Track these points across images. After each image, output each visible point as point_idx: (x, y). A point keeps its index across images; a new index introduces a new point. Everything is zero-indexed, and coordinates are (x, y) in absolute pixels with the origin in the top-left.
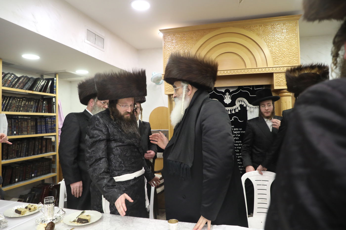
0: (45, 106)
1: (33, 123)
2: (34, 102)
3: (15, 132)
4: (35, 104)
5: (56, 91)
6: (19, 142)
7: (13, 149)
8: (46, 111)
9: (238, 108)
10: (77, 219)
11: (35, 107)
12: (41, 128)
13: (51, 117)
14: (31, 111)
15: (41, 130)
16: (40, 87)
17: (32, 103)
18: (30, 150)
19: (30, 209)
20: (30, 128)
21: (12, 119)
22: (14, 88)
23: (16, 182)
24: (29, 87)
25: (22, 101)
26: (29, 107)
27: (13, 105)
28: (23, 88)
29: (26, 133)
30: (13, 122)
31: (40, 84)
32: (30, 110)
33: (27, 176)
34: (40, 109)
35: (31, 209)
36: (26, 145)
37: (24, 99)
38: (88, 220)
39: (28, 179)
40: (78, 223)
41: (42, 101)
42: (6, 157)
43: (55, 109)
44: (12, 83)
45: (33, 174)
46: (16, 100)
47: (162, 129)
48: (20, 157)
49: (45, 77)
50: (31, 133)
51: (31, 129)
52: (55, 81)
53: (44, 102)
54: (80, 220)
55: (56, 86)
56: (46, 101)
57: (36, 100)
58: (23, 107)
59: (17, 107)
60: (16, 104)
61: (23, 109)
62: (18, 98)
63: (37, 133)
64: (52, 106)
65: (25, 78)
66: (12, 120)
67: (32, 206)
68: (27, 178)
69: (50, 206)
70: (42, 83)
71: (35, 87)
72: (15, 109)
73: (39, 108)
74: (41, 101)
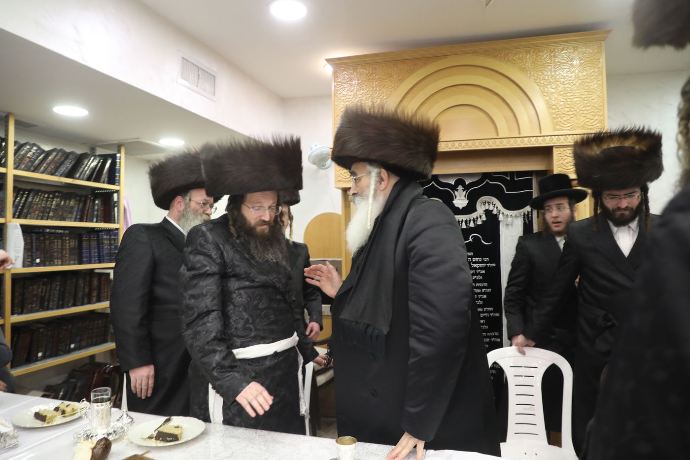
0: (98, 208)
1: (73, 243)
2: (76, 201)
3: (38, 261)
4: (79, 204)
5: (119, 180)
6: (45, 280)
7: (34, 293)
8: (99, 219)
9: (480, 217)
10: (155, 434)
11: (78, 210)
12: (88, 253)
13: (109, 231)
14: (70, 219)
15: (90, 257)
16: (88, 172)
17: (72, 203)
18: (67, 295)
19: (63, 412)
20: (68, 252)
21: (33, 234)
22: (37, 172)
23: (39, 359)
24: (67, 170)
25: (53, 198)
26: (66, 211)
27: (35, 207)
28: (55, 172)
29: (60, 263)
30: (34, 239)
31: (88, 165)
32: (68, 216)
33: (60, 348)
34: (89, 214)
35: (66, 412)
36: (60, 285)
37: (57, 194)
38: (177, 435)
39: (62, 353)
40: (158, 441)
41: (92, 198)
42: (20, 310)
43: (118, 216)
44: (33, 162)
45: (73, 343)
46: (41, 196)
47: (329, 257)
48: (48, 309)
49: (99, 152)
50: (69, 262)
51: (71, 254)
52: (118, 161)
53: (97, 202)
54: (162, 436)
55: (120, 169)
56: (100, 200)
57: (81, 196)
58: (55, 210)
59: (42, 210)
60: (41, 204)
61: (54, 214)
62: (46, 192)
63: (80, 263)
64: (113, 210)
65: (60, 154)
66: (32, 237)
67: (67, 406)
68: (60, 352)
69: (103, 407)
70: (93, 163)
71: (78, 171)
72: (39, 213)
73: (86, 213)
74: (90, 200)
